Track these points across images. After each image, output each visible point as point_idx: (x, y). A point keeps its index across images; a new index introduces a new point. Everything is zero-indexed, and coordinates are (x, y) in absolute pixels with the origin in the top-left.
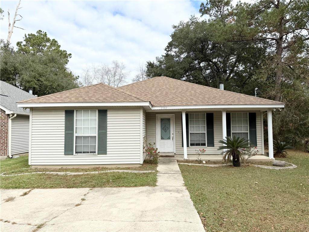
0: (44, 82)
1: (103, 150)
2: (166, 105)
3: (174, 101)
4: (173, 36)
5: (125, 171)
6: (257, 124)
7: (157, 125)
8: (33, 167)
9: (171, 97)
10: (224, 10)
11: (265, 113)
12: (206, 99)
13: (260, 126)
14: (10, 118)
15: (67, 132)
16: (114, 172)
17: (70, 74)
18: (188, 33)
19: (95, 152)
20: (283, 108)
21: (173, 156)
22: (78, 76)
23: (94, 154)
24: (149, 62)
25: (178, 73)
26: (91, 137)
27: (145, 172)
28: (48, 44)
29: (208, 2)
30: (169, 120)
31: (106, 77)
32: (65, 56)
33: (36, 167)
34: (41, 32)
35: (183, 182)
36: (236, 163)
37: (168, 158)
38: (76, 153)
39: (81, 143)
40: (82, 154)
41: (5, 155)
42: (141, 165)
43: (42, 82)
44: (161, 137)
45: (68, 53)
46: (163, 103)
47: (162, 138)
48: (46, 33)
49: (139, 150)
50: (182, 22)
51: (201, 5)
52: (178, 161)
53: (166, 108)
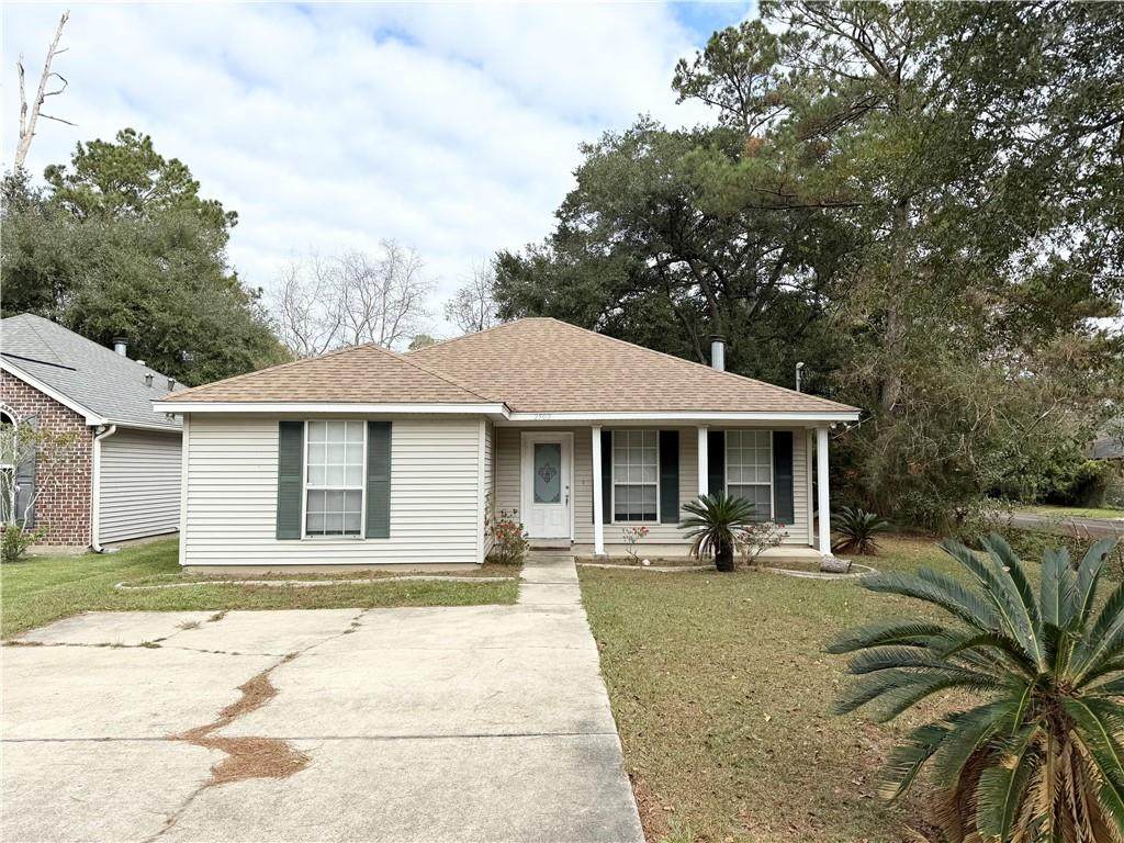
0: (157, 315)
1: (379, 525)
2: (548, 407)
3: (571, 396)
4: (582, 175)
5: (440, 578)
6: (794, 463)
7: (522, 460)
8: (191, 570)
9: (563, 385)
10: (753, 86)
11: (809, 432)
12: (657, 392)
13: (804, 474)
14: (96, 436)
15: (285, 479)
16: (411, 581)
17: (232, 282)
18: (624, 178)
19: (359, 532)
20: (852, 423)
21: (569, 549)
22: (260, 290)
23: (357, 536)
24: (504, 252)
25: (596, 299)
26: (349, 492)
27: (490, 579)
28: (155, 176)
29: (700, 57)
30: (557, 447)
31: (355, 294)
32: (217, 218)
33: (200, 570)
34: (134, 134)
35: (580, 598)
36: (724, 562)
37: (552, 552)
38: (308, 533)
39: (324, 508)
40: (325, 537)
41: (82, 544)
42: (479, 567)
43: (147, 312)
44: (536, 495)
45: (226, 209)
46: (540, 402)
47: (538, 499)
48: (148, 138)
49: (474, 526)
50: (611, 134)
51: (678, 67)
52: (577, 560)
53: (546, 417)
